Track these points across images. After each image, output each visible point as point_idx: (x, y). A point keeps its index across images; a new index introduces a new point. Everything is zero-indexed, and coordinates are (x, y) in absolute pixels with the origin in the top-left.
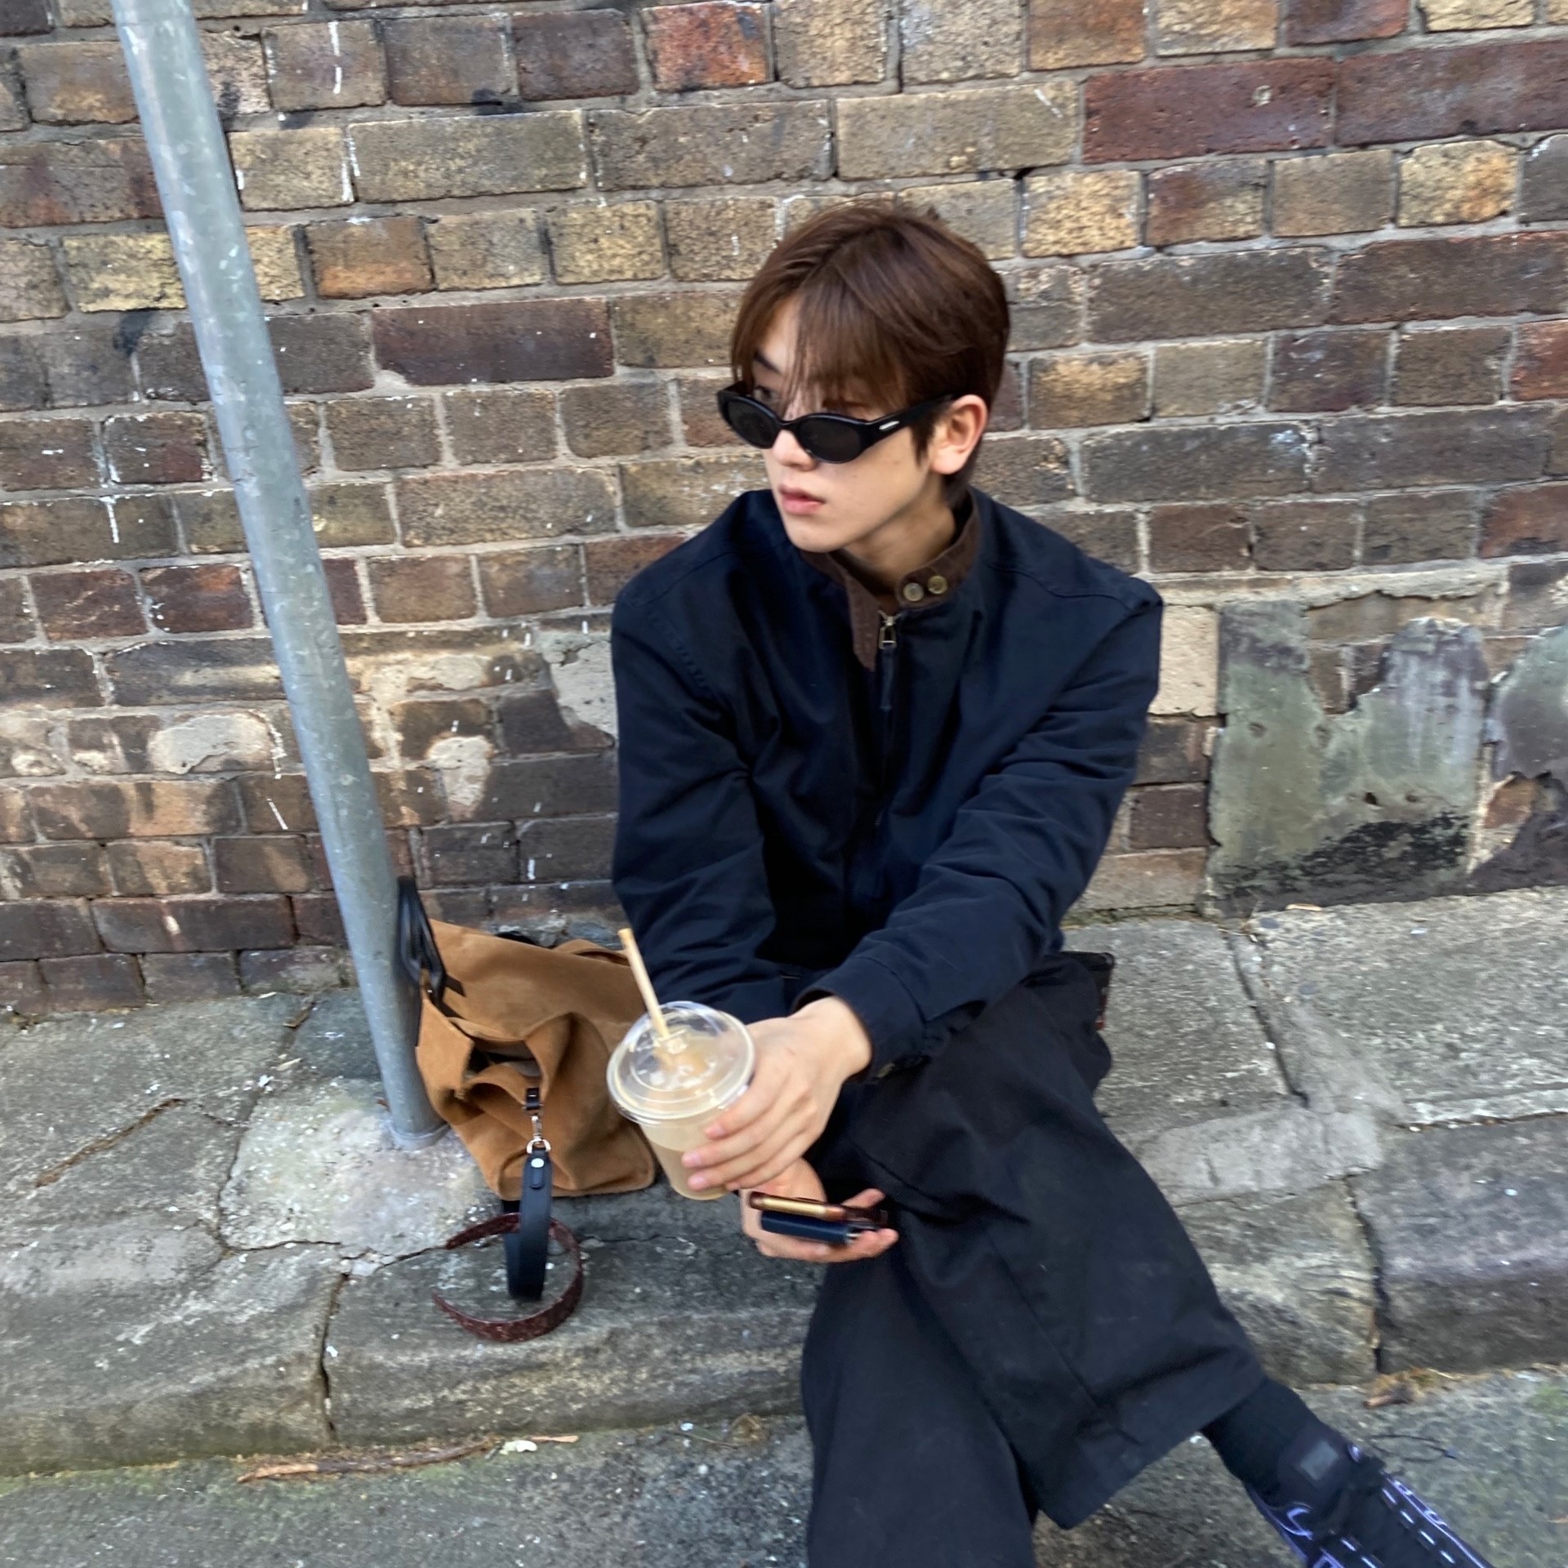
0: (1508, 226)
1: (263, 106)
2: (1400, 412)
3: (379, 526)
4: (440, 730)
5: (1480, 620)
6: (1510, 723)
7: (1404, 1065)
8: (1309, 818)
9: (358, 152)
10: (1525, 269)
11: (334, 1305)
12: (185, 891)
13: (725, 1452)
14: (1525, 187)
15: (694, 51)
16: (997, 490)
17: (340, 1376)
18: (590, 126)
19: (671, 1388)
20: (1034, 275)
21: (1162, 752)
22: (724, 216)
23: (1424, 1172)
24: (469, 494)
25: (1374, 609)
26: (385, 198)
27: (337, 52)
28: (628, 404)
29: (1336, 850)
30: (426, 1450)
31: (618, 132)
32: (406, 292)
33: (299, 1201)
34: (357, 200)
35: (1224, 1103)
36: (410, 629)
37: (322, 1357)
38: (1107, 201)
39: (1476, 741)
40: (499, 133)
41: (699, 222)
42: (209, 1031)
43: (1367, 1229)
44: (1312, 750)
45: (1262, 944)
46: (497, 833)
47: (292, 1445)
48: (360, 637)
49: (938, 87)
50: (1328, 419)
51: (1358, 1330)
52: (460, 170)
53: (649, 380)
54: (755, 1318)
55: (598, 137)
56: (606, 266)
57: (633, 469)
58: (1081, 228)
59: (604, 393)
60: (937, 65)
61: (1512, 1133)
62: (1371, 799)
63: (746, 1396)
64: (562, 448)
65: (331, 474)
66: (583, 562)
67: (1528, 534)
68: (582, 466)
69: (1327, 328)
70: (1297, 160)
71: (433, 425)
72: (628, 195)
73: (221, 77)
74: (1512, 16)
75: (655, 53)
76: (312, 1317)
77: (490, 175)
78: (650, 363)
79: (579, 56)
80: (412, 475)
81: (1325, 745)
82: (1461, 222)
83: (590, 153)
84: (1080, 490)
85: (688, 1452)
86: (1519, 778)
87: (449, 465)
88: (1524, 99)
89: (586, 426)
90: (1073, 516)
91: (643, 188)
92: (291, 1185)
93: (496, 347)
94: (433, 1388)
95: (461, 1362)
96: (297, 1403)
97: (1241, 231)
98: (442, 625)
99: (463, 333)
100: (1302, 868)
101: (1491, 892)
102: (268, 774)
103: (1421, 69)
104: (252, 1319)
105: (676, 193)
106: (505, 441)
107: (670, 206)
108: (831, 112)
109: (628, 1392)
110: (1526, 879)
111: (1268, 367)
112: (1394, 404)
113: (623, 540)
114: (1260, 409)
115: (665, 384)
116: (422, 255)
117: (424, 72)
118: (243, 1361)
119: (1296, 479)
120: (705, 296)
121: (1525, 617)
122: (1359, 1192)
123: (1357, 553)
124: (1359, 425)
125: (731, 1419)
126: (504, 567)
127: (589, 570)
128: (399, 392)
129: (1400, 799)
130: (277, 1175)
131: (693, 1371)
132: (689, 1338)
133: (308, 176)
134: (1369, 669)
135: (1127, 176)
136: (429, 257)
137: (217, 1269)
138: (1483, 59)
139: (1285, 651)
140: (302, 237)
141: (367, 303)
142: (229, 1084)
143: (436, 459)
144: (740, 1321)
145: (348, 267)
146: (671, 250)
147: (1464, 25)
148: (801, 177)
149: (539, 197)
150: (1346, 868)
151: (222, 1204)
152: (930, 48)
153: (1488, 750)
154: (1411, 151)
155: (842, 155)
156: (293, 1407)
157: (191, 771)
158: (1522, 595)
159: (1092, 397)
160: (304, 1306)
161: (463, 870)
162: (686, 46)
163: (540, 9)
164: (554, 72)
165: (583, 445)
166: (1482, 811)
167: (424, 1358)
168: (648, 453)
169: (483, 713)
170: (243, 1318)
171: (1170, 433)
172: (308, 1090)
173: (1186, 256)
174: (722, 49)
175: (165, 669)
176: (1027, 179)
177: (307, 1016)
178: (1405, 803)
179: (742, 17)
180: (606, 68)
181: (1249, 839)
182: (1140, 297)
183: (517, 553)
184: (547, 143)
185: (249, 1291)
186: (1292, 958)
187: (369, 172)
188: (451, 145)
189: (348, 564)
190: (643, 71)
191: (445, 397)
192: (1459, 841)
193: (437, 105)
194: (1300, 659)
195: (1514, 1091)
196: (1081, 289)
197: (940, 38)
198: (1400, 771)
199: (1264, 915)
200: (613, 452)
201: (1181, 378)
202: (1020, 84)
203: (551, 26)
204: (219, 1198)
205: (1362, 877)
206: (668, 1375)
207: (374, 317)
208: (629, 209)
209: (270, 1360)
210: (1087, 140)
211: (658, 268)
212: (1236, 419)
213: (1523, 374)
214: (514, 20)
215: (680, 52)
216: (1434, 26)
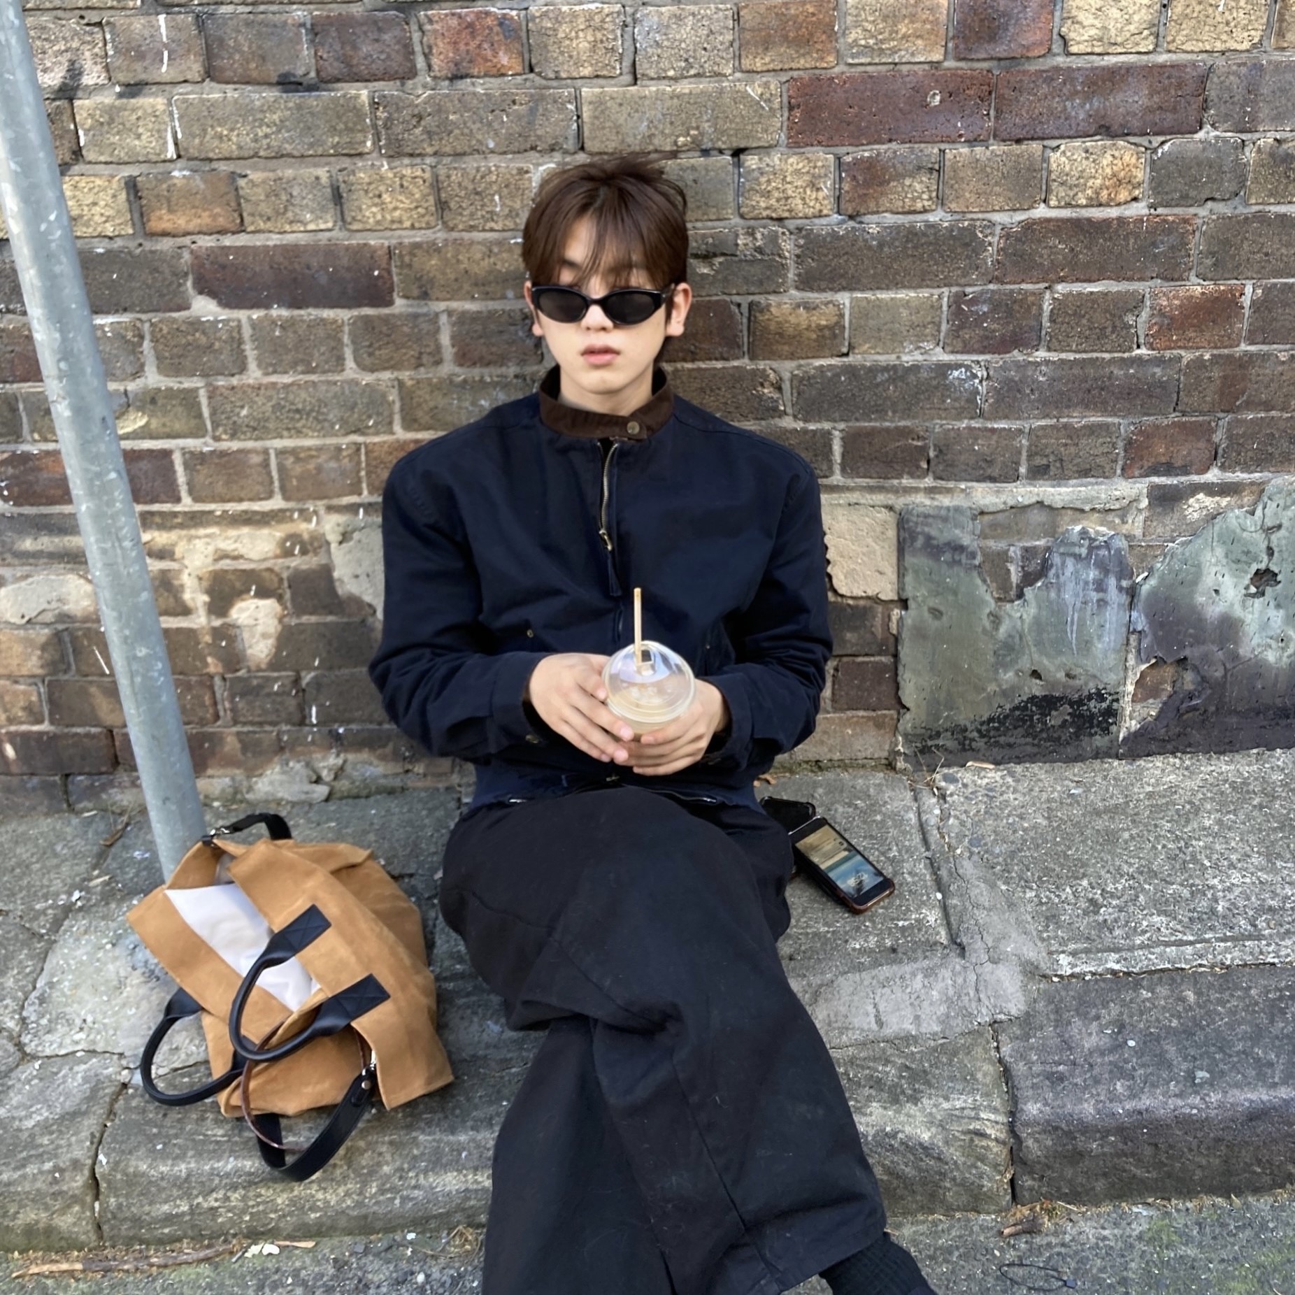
0: (1139, 209)
1: (102, 80)
2: (1054, 356)
3: (193, 422)
4: (241, 593)
5: (1125, 529)
6: (1152, 616)
7: (1052, 918)
8: (984, 690)
9: (180, 118)
10: (1154, 245)
11: (111, 1113)
12: (22, 723)
13: (442, 1260)
14: (1152, 179)
15: (462, 47)
16: (719, 409)
17: (109, 1182)
18: (374, 105)
19: (397, 1202)
20: (751, 233)
21: (854, 629)
22: (488, 179)
23: (1061, 1023)
24: (270, 398)
25: (1037, 517)
26: (203, 156)
27: (165, 39)
28: (406, 329)
29: (1006, 717)
30: (181, 1251)
31: (398, 110)
32: (219, 232)
33: (92, 1012)
34: (179, 157)
35: (894, 950)
36: (217, 508)
37: (94, 1163)
38: (807, 178)
39: (1124, 630)
40: (299, 107)
41: (466, 183)
42: (36, 846)
43: (1006, 1074)
44: (984, 631)
45: (943, 797)
46: (287, 682)
47: (63, 1243)
48: (175, 514)
49: (666, 82)
50: (995, 360)
51: (995, 1166)
52: (266, 136)
53: (425, 310)
54: (473, 1140)
55: (382, 114)
56: (388, 217)
57: (409, 383)
58: (787, 198)
59: (385, 320)
60: (664, 64)
61: (1137, 985)
62: (1036, 674)
63: (464, 1210)
64: (350, 363)
65: (153, 378)
66: (363, 458)
67: (1163, 460)
68: (367, 378)
69: (991, 287)
70: (965, 150)
71: (240, 342)
72: (406, 161)
73: (68, 55)
74: (1137, 44)
75: (430, 47)
76: (89, 1125)
77: (291, 141)
78: (425, 296)
79: (365, 49)
80: (221, 382)
81: (997, 629)
82: (1100, 205)
83: (375, 126)
84: (789, 411)
85: (409, 1260)
86: (1160, 662)
87: (254, 374)
88: (1150, 110)
89: (370, 346)
90: (785, 431)
91: (419, 155)
92: (87, 997)
93: (295, 280)
94: (188, 1195)
95: (213, 1173)
96: (69, 1206)
97: (919, 206)
98: (245, 506)
99: (267, 268)
100: (979, 731)
101: (1140, 757)
102: (95, 626)
103: (1064, 83)
104: (38, 1124)
105: (447, 160)
106: (300, 356)
107: (442, 171)
108: (577, 99)
109: (359, 1204)
110: (1169, 747)
111: (944, 316)
112: (1049, 350)
113: (398, 441)
114: (939, 349)
115: (437, 315)
116: (233, 204)
117: (237, 57)
118: (24, 1166)
119: (970, 406)
120: (472, 243)
121: (1162, 528)
122: (1002, 1037)
123: (1023, 470)
124: (1020, 366)
125: (450, 1230)
126: (298, 460)
127: (368, 465)
128: (210, 313)
129: (1061, 675)
130: (76, 987)
131: (415, 1187)
132: (415, 1158)
133: (139, 136)
134: (1034, 565)
135: (824, 158)
136: (239, 204)
137: (13, 1075)
138: (1113, 78)
139: (960, 548)
140: (132, 186)
141: (187, 240)
142: (46, 897)
143: (243, 369)
144: (459, 1143)
145: (171, 211)
146: (442, 206)
147: (1097, 50)
148: (553, 150)
149: (332, 159)
150: (1016, 732)
151: (25, 1014)
152: (659, 51)
153: (1133, 638)
154: (1058, 147)
155: (586, 133)
156: (64, 1210)
157: (29, 621)
158: (1159, 510)
159: (800, 335)
160: (85, 1113)
161: (258, 711)
162: (455, 43)
163: (336, 9)
164: (346, 61)
165: (368, 361)
166: (1130, 688)
167: (182, 1168)
168: (422, 369)
169: (276, 580)
170: (29, 1124)
171: (864, 367)
172: (113, 906)
173: (873, 225)
174: (486, 46)
175: (9, 536)
176: (742, 157)
177: (122, 833)
178: (1064, 679)
179: (502, 21)
180: (389, 57)
181: (934, 706)
182: (835, 256)
183: (309, 449)
184: (339, 117)
185: (39, 1097)
186: (965, 812)
187: (190, 135)
188: (259, 116)
189: (167, 454)
190: (420, 62)
191: (250, 318)
192: (1111, 713)
193: (248, 83)
194: (973, 555)
195: (1142, 947)
196: (788, 246)
197: (666, 43)
198: (1060, 653)
199: (945, 770)
200: (393, 368)
201: (871, 323)
202: (733, 81)
203: (343, 23)
204: (23, 1007)
205: (1029, 740)
206: (394, 1189)
207: (192, 252)
208: (407, 172)
209: (48, 1166)
210: (790, 129)
211: (432, 219)
212: (918, 357)
213: (1156, 328)
214: (313, 18)
215: (450, 48)
216: (1074, 49)
